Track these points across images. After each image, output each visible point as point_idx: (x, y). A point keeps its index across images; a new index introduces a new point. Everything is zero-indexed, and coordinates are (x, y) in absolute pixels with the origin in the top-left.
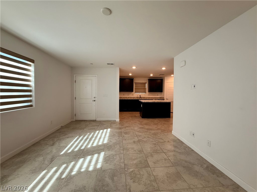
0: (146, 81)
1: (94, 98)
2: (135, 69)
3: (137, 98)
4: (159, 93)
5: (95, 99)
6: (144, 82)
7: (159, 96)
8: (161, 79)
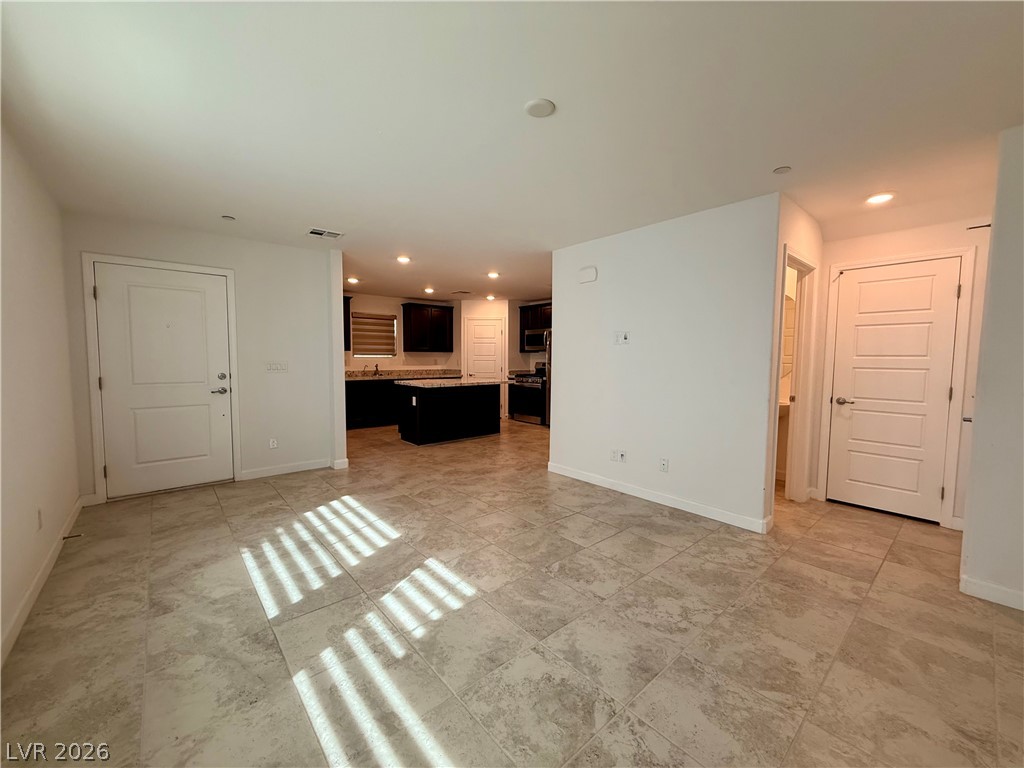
0: (393, 308)
1: (223, 377)
2: (408, 265)
3: (364, 373)
4: (439, 356)
5: (225, 384)
6: (387, 312)
7: (439, 367)
8: (444, 304)
